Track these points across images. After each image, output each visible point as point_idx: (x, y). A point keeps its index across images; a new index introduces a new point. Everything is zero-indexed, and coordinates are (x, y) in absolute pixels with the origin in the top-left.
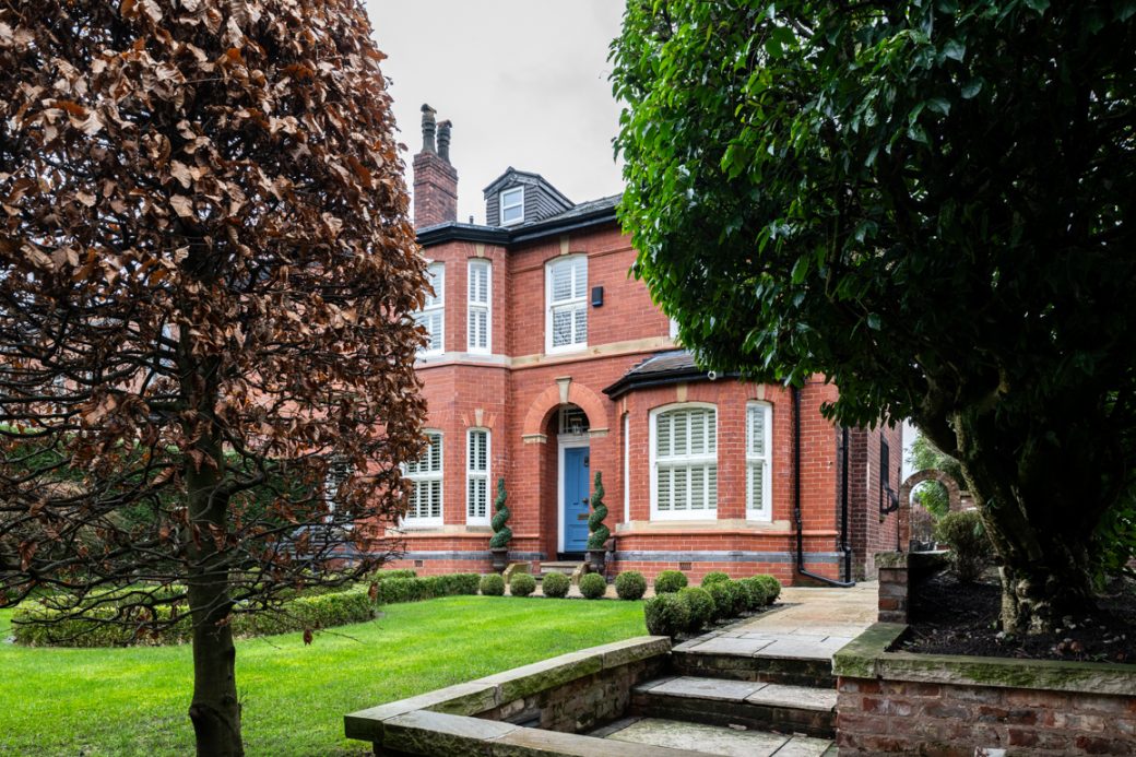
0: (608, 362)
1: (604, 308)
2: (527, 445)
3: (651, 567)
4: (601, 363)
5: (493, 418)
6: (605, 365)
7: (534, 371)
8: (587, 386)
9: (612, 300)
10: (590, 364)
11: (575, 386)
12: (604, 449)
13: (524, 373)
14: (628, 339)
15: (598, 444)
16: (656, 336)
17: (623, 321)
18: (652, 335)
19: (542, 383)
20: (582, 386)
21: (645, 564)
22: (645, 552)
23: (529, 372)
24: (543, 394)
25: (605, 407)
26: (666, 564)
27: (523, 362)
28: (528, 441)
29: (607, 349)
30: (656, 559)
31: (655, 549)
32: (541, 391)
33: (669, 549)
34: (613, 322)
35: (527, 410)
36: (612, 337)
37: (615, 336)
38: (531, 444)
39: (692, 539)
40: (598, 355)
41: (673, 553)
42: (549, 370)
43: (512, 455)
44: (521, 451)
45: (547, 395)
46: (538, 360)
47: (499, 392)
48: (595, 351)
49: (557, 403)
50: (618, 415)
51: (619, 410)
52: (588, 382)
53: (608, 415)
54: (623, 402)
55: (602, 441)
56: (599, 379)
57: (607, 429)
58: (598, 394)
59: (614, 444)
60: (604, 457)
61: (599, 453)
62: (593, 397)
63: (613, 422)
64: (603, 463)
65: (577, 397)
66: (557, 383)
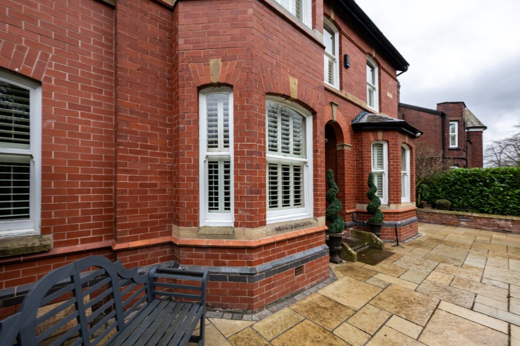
0: (350, 105)
1: (348, 71)
4: (348, 103)
8: (343, 115)
9: (350, 68)
10: (344, 101)
11: (338, 112)
12: (350, 157)
14: (356, 96)
16: (364, 101)
17: (354, 85)
22: (402, 222)
25: (350, 131)
29: (350, 97)
31: (403, 219)
33: (406, 219)
34: (351, 82)
37: (352, 91)
40: (347, 98)
41: (408, 221)
42: (327, 93)
48: (346, 94)
49: (331, 119)
50: (365, 140)
51: (368, 137)
52: (343, 112)
53: (351, 137)
54: (376, 134)
55: (349, 152)
56: (347, 113)
57: (351, 145)
58: (347, 122)
59: (353, 155)
60: (350, 162)
61: (348, 159)
62: (345, 123)
63: (352, 142)
64: (349, 166)
65: (339, 119)
66: (332, 105)
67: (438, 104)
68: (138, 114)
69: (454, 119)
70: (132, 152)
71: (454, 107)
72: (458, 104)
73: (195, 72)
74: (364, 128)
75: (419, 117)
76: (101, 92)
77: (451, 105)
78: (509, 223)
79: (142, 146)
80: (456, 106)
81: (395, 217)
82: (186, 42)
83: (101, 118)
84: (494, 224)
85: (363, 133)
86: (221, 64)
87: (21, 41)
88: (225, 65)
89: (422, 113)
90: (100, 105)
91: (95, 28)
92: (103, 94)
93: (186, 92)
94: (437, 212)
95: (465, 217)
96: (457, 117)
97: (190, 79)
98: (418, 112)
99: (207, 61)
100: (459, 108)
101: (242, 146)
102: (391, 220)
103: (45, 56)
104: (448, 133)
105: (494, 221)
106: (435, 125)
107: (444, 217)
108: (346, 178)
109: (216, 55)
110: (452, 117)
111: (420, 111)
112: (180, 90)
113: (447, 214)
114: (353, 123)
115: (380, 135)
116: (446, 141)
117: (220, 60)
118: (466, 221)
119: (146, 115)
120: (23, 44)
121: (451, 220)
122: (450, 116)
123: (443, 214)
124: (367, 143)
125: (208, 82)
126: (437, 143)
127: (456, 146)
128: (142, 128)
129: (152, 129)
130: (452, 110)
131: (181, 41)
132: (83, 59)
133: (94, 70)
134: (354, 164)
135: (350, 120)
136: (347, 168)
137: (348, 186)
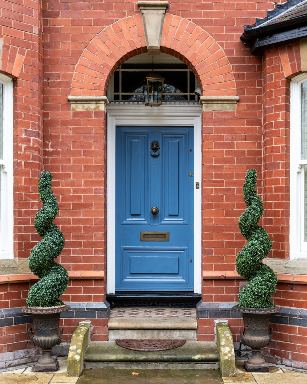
2: (76, 114)
5: (20, 58)
11: (175, 20)
12: (231, 131)
15: (220, 122)
20: (189, 23)
25: (232, 61)
28: (80, 108)
32: (108, 23)
35: (77, 54)
38: (87, 114)
43: (45, 131)
44: (65, 123)
45: (119, 31)
47: (30, 12)
49: (139, 45)
52: (199, 15)
53: (237, 76)
54: (298, 51)
55: (226, 117)
56: (220, 14)
57: (237, 98)
58: (217, 38)
59: (249, 123)
60: (232, 145)
61: (221, 138)
62: (210, 42)
63: (246, 88)
64: (228, 153)
65: (177, 40)
66: (139, 12)
74: (259, 44)
134: (255, 148)
135: (237, 30)
136: (217, 161)
137: (217, 206)
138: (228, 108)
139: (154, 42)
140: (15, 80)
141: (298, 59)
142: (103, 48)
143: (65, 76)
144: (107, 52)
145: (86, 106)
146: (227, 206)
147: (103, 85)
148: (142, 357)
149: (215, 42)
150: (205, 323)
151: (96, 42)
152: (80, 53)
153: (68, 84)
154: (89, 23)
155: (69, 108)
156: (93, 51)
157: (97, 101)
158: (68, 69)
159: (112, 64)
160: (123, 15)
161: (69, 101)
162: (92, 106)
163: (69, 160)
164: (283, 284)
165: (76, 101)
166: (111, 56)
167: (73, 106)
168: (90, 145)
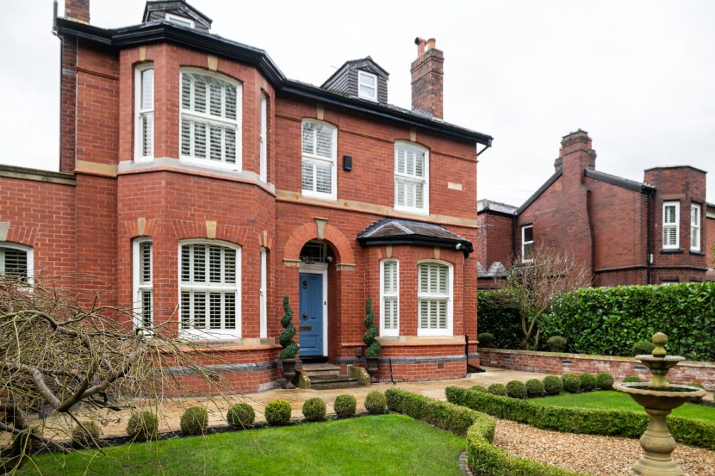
0: (355, 215)
1: (352, 174)
2: (287, 268)
3: (422, 368)
4: (349, 214)
5: (271, 241)
6: (353, 217)
7: (294, 206)
8: (340, 229)
9: (357, 169)
10: (341, 213)
11: (330, 227)
12: (352, 279)
13: (284, 205)
14: (368, 202)
15: (348, 275)
16: (386, 205)
17: (364, 188)
18: (384, 204)
19: (301, 217)
20: (335, 229)
21: (418, 366)
22: (417, 358)
23: (289, 205)
24: (302, 227)
25: (353, 248)
26: (431, 365)
27: (283, 195)
28: (288, 265)
29: (354, 205)
30: (424, 362)
31: (422, 355)
32: (301, 225)
33: (430, 355)
34: (358, 186)
36: (357, 197)
37: (360, 197)
38: (292, 268)
39: (443, 349)
40: (347, 208)
41: (434, 358)
42: (308, 209)
44: (282, 272)
45: (306, 229)
46: (297, 198)
47: (273, 218)
48: (345, 204)
49: (315, 237)
50: (372, 258)
51: (375, 254)
52: (340, 226)
53: (355, 255)
54: (385, 249)
55: (350, 273)
56: (348, 226)
57: (355, 265)
58: (347, 237)
59: (359, 277)
60: (352, 286)
61: (348, 282)
62: (344, 239)
63: (358, 261)
64: (351, 290)
65: (330, 236)
66: (315, 221)
67: (646, 171)
68: (91, 260)
69: (672, 197)
70: (86, 287)
71: (671, 176)
72: (679, 170)
73: (129, 227)
74: (368, 243)
75: (612, 196)
76: (67, 246)
77: (667, 172)
78: (608, 365)
79: (94, 283)
80: (675, 173)
81: (405, 352)
82: (123, 205)
83: (67, 265)
84: (594, 368)
85: (370, 250)
86: (145, 221)
87: (22, 224)
88: (147, 222)
89: (616, 188)
90: (67, 255)
91: (64, 204)
92: (69, 248)
93: (123, 242)
94: (541, 354)
95: (568, 360)
96: (678, 193)
97: (125, 232)
98: (611, 186)
99: (137, 219)
100: (681, 176)
101: (159, 281)
102: (400, 355)
103: (35, 231)
104: (661, 224)
105: (594, 364)
106: (634, 210)
107: (548, 361)
108: (343, 305)
109: (142, 215)
110: (668, 193)
111: (615, 184)
112: (119, 240)
113: (551, 357)
114: (360, 237)
115: (389, 251)
116: (657, 238)
117: (144, 219)
118: (569, 366)
119: (96, 260)
120: (24, 226)
121: (555, 365)
122: (664, 193)
123: (547, 357)
124: (374, 262)
125: (136, 235)
126: (636, 242)
127: (677, 246)
128: (94, 270)
129: (101, 270)
130: (668, 181)
131: (120, 205)
132: (56, 227)
133: (63, 233)
134: (362, 288)
135: (354, 234)
136: (347, 293)
137: (347, 314)
138: (351, 269)
139: (322, 236)
140: (268, 251)
141: (386, 252)
142: (299, 237)
143: (282, 249)
144: (301, 239)
145: (291, 264)
146: (350, 314)
147: (299, 255)
148: (329, 381)
149: (346, 239)
150: (344, 366)
151: (295, 233)
152: (288, 238)
153: (283, 253)
154: (292, 224)
155: (283, 264)
156: (294, 237)
157: (297, 262)
158: (283, 245)
159: (303, 245)
160: (308, 222)
161: (283, 261)
162: (294, 264)
163: (283, 290)
164: (383, 347)
165: (287, 261)
166: (303, 241)
167: (285, 263)
168: (293, 283)
